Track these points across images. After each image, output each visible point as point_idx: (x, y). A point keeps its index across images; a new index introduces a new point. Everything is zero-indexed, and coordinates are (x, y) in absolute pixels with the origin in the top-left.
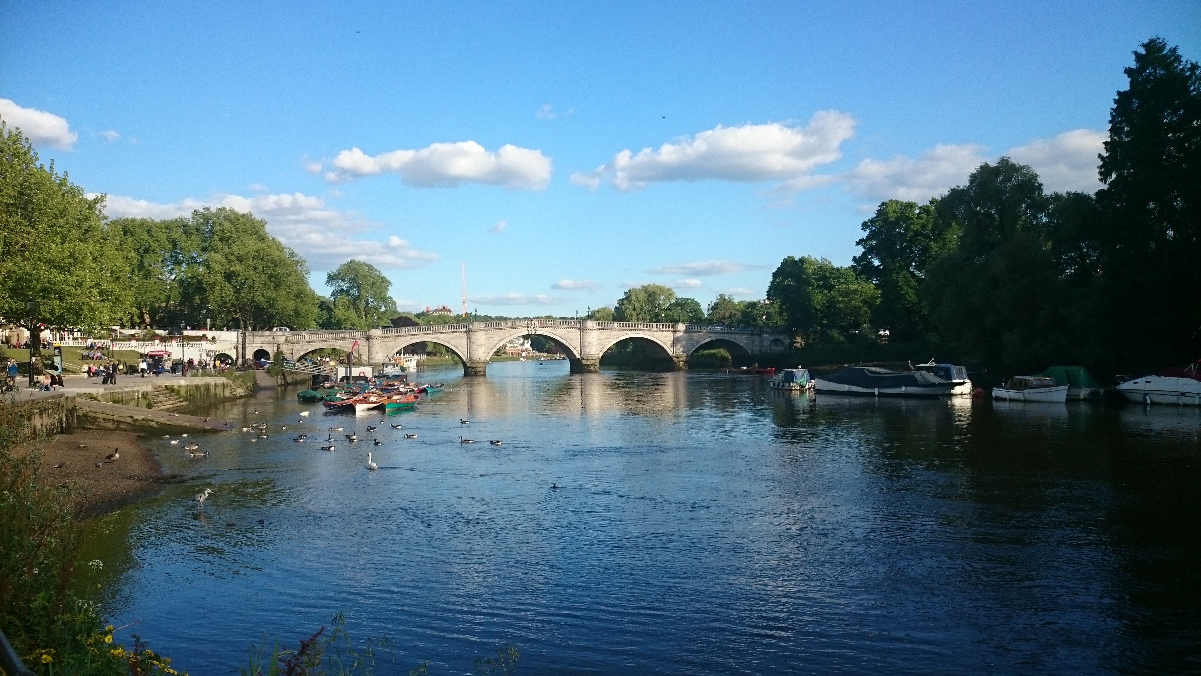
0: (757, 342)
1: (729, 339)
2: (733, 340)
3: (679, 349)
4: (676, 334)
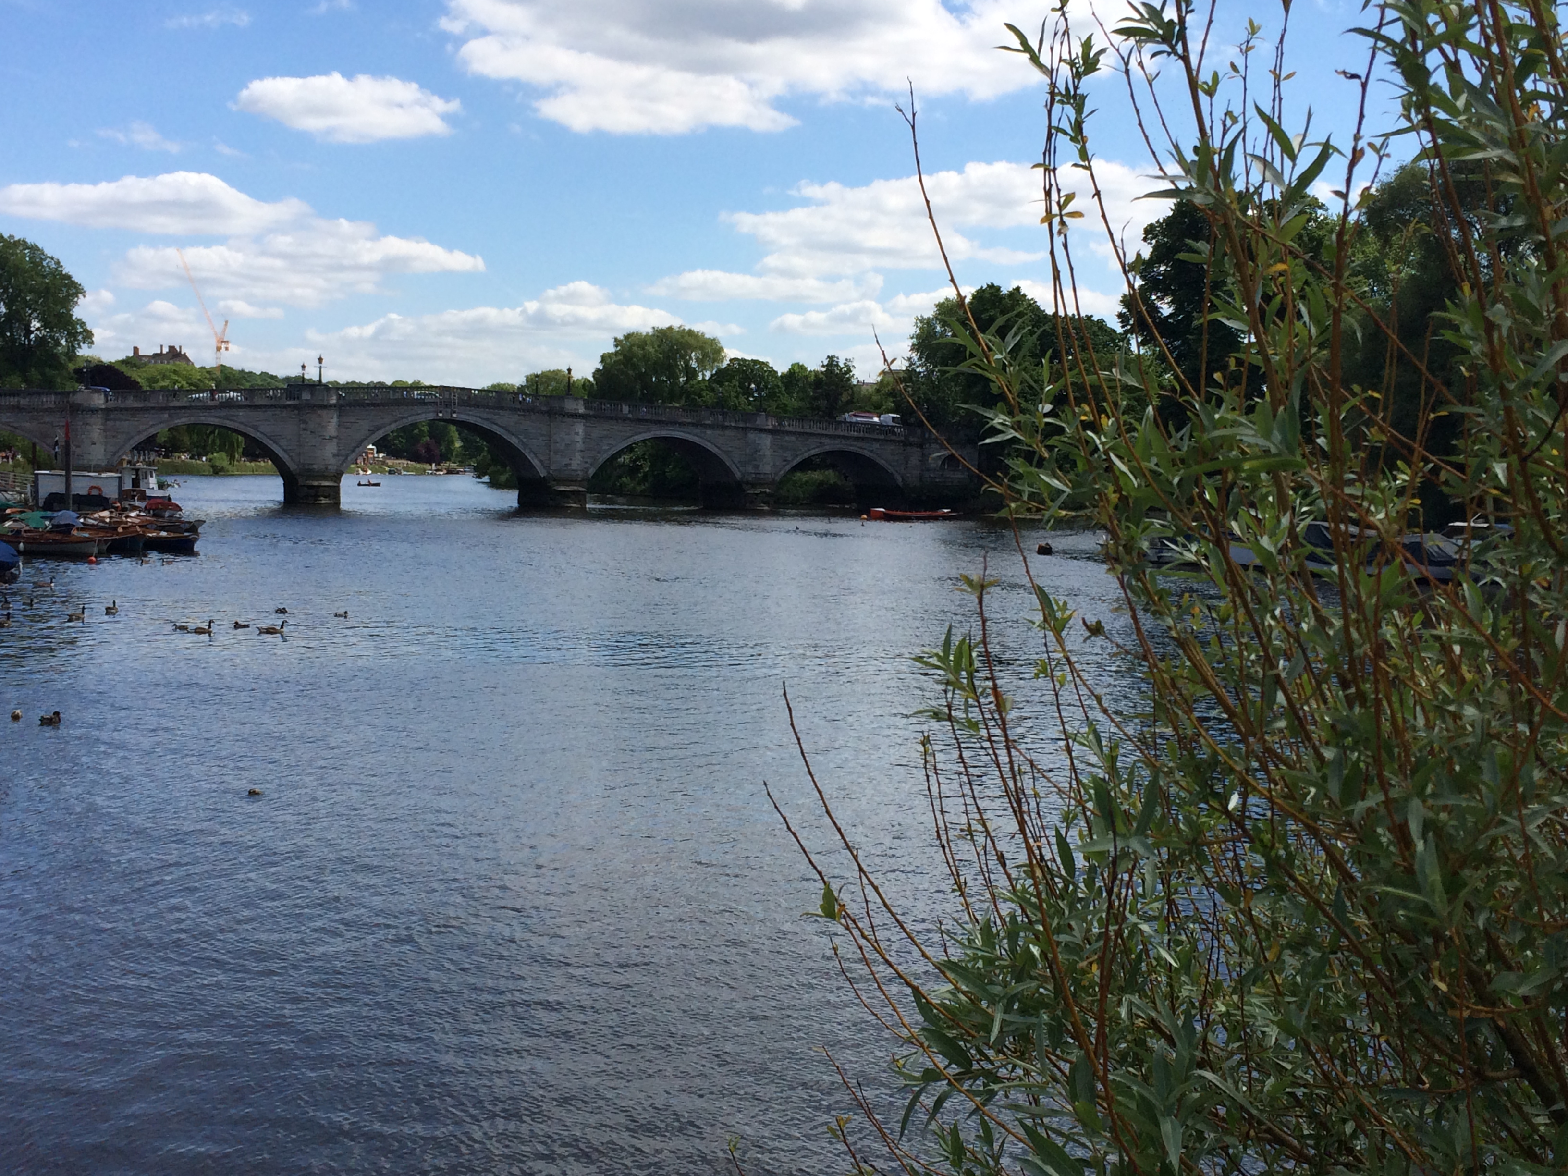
0: (914, 461)
1: (861, 452)
2: (867, 453)
3: (757, 467)
4: (751, 436)
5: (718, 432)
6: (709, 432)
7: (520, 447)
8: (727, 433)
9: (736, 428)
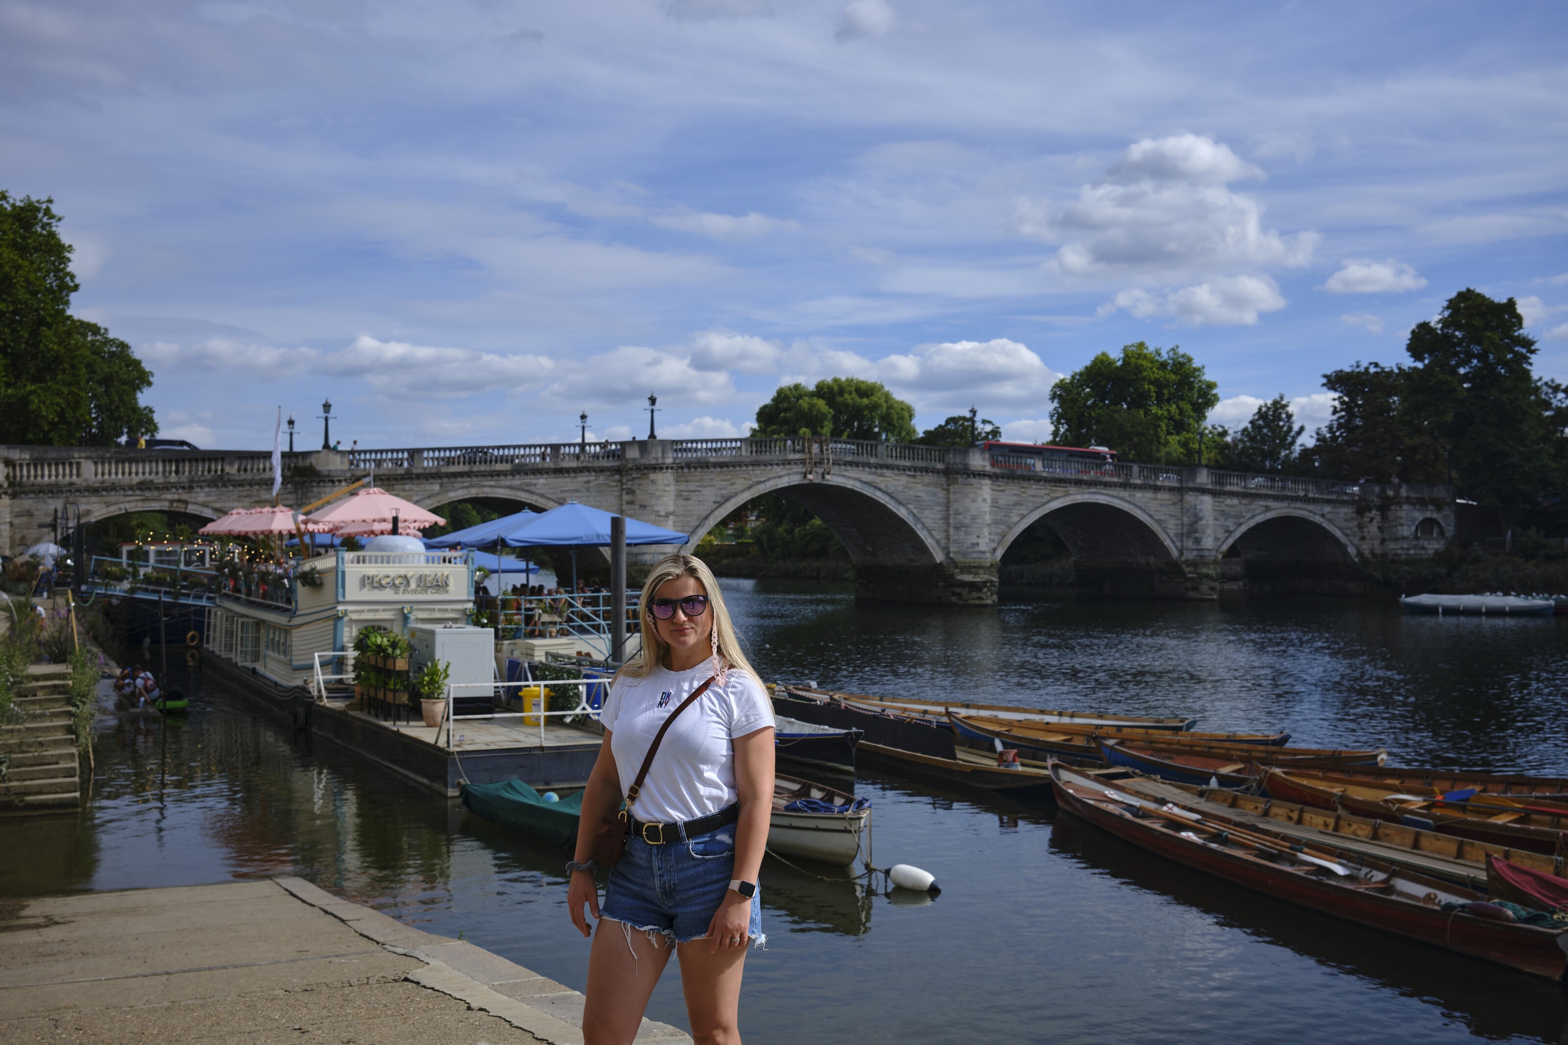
0: (1372, 527)
3: (1197, 541)
4: (1190, 498)
5: (1150, 495)
6: (1139, 495)
7: (910, 521)
8: (1161, 496)
9: (1171, 489)
